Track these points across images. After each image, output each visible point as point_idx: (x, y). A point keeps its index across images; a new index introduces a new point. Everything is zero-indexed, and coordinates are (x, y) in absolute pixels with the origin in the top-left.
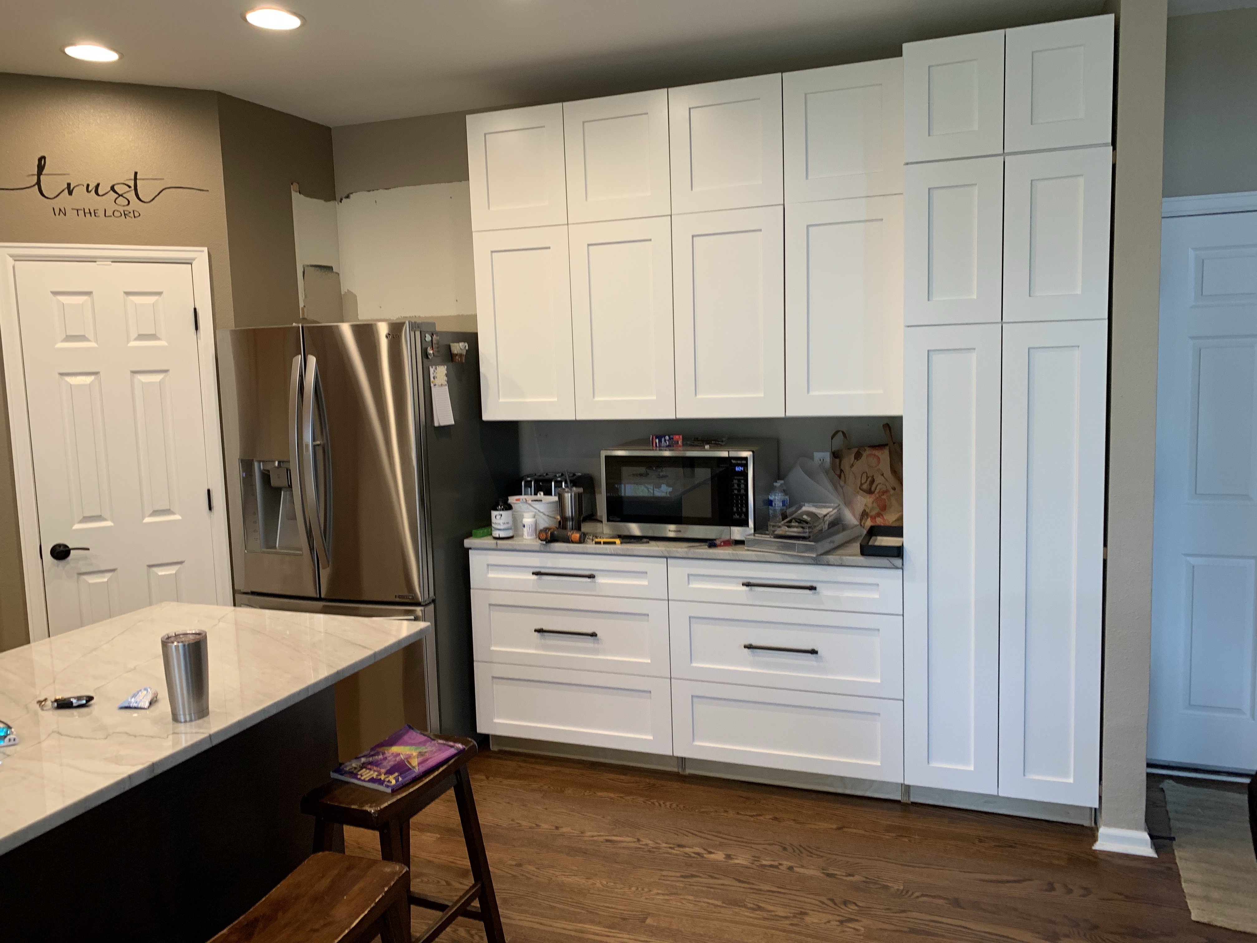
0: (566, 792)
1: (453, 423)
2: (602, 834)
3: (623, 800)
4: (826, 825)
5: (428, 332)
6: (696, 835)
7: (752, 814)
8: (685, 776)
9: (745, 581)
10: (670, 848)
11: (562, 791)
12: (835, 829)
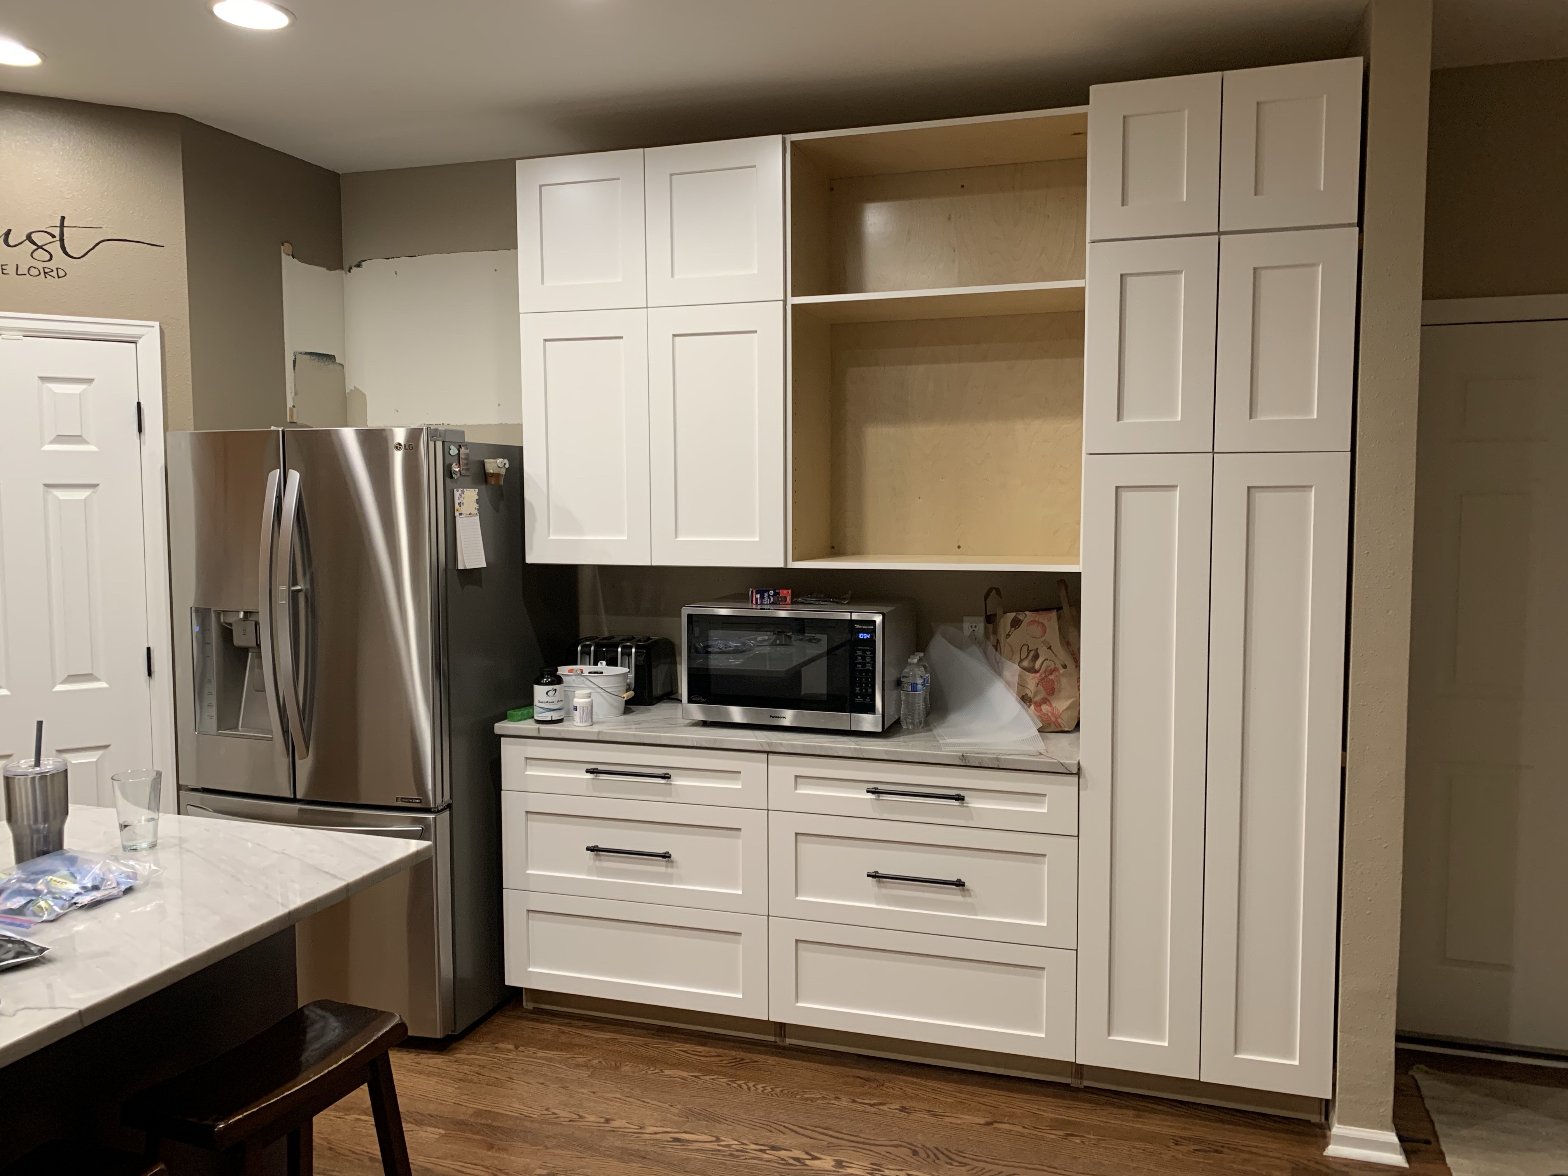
0: (623, 1069)
1: (485, 566)
2: (669, 1130)
3: (700, 1082)
4: (970, 1117)
5: (453, 443)
6: (796, 1132)
7: (872, 1102)
8: (784, 1048)
9: (871, 786)
10: (760, 1150)
11: (617, 1068)
12: (984, 1125)
